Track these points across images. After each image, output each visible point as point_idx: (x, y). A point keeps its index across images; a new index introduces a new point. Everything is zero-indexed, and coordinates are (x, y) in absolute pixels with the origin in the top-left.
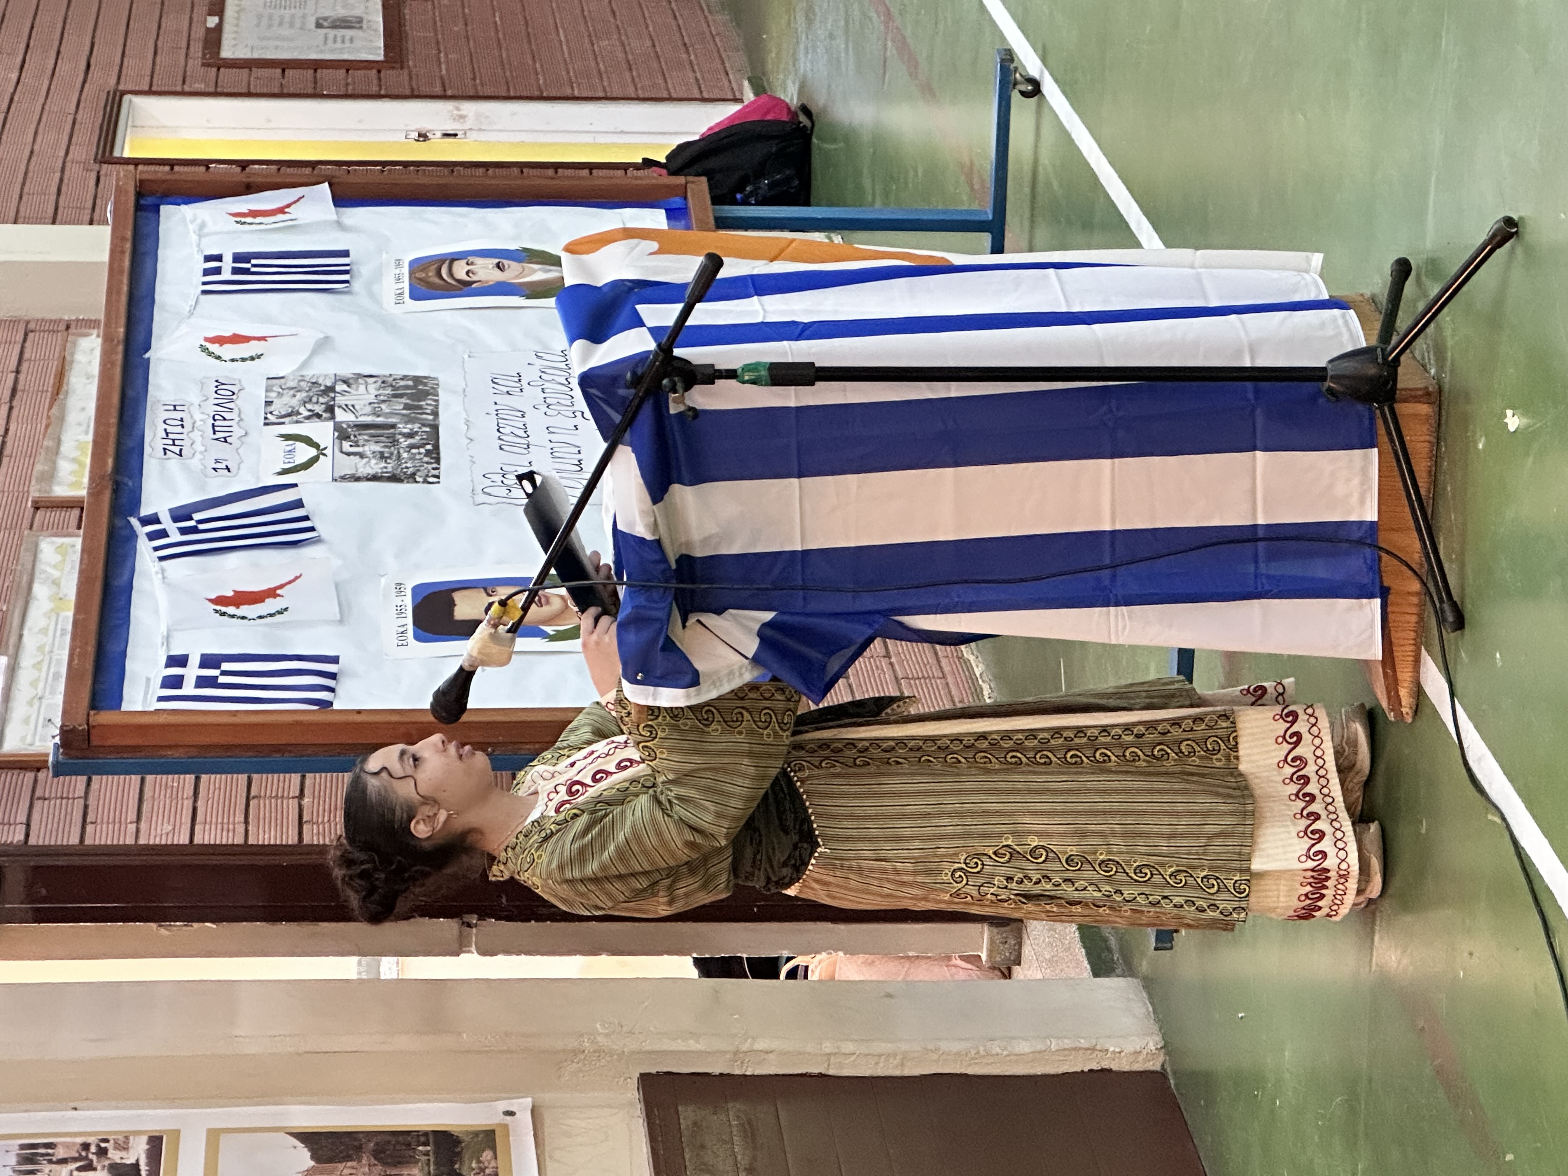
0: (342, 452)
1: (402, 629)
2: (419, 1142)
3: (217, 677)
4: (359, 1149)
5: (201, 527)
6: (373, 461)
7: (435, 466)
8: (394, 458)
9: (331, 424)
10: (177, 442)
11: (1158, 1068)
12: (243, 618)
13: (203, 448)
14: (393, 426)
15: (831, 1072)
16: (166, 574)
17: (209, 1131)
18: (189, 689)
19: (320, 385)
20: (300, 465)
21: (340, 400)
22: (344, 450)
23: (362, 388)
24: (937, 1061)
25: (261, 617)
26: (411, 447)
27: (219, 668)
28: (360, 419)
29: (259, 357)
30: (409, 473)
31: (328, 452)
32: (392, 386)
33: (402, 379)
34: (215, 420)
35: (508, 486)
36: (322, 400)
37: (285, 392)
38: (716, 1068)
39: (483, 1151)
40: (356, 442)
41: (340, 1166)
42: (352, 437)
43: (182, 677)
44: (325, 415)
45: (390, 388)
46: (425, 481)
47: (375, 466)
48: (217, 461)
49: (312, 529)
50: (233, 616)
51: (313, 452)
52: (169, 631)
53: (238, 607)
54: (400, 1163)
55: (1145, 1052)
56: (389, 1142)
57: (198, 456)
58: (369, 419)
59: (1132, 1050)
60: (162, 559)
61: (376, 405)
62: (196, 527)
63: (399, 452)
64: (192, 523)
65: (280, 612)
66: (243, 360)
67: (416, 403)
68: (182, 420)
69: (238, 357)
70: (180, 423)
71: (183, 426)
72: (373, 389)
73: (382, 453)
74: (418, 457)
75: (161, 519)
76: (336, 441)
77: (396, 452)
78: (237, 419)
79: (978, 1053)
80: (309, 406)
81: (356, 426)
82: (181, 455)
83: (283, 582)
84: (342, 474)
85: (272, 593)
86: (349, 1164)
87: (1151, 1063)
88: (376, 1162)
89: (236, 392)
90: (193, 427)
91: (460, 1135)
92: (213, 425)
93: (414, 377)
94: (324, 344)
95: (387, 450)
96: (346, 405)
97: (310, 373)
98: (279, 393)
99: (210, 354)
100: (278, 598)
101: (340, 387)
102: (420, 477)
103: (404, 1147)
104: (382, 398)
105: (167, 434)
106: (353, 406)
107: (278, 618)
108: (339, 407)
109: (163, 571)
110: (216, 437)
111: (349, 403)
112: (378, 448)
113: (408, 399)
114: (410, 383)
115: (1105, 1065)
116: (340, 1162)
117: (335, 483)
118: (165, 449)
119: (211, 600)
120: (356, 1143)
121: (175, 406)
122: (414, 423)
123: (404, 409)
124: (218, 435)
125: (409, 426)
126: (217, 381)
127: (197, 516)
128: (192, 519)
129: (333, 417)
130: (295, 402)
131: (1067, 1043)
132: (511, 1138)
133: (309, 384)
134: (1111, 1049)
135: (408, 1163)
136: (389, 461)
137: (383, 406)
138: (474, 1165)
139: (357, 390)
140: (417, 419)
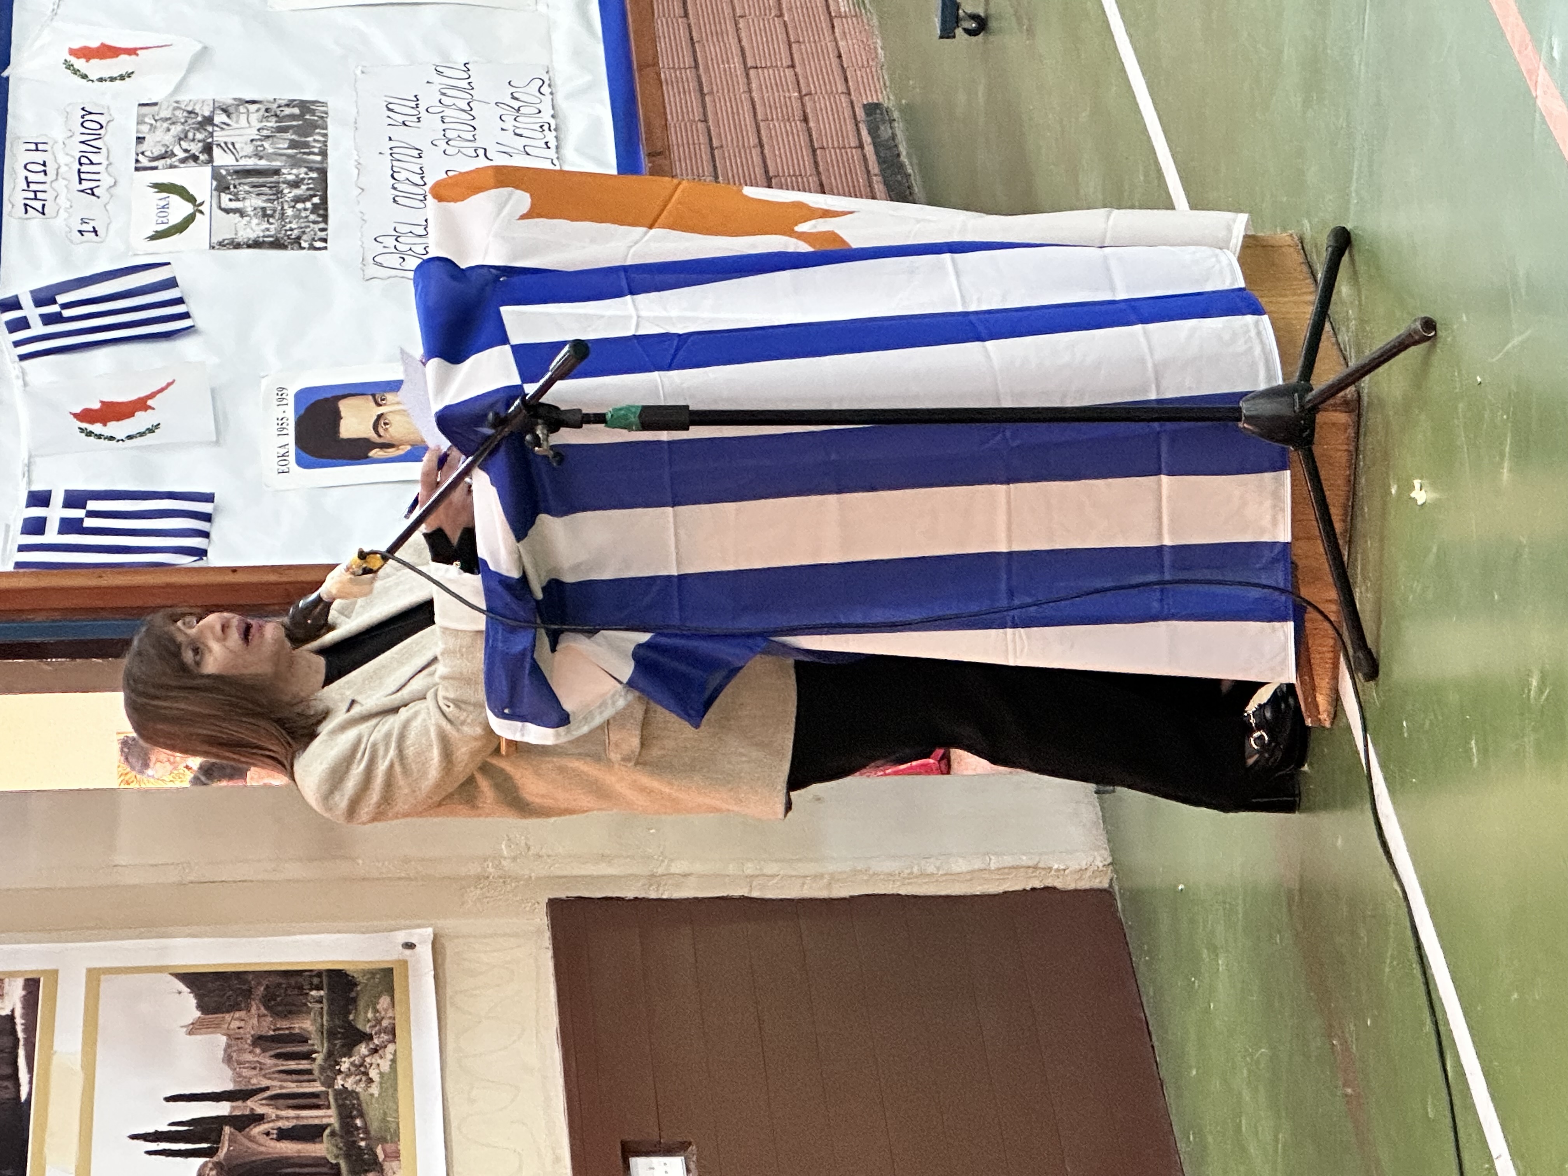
0: (220, 208)
1: (282, 451)
2: (311, 984)
3: (82, 520)
4: (248, 994)
5: (66, 313)
6: (255, 221)
7: (322, 226)
8: (277, 216)
9: (208, 170)
10: (39, 195)
11: (1105, 885)
12: (112, 438)
13: (68, 205)
14: (277, 172)
15: (755, 894)
16: (27, 379)
17: (90, 971)
18: (52, 536)
19: (197, 114)
20: (174, 226)
21: (220, 136)
22: (223, 206)
23: (243, 118)
24: (867, 881)
25: (130, 437)
26: (297, 200)
27: (84, 507)
28: (242, 162)
29: (129, 75)
30: (293, 237)
31: (205, 208)
32: (276, 115)
33: (288, 105)
34: (81, 164)
35: (401, 252)
36: (199, 136)
37: (159, 124)
38: (630, 894)
39: (380, 997)
40: (236, 194)
41: (228, 1017)
42: (232, 187)
43: (44, 520)
44: (203, 157)
45: (274, 119)
46: (312, 248)
47: (254, 229)
48: (83, 221)
49: (186, 315)
50: (99, 437)
51: (188, 208)
52: (30, 457)
53: (105, 425)
54: (290, 1012)
55: (1091, 869)
56: (280, 984)
57: (63, 214)
58: (251, 163)
59: (1078, 867)
60: (23, 357)
61: (259, 143)
62: (60, 313)
63: (282, 209)
64: (54, 309)
65: (151, 431)
66: (112, 79)
67: (303, 139)
68: (44, 165)
69: (105, 75)
70: (43, 168)
71: (45, 172)
72: (254, 118)
73: (264, 209)
74: (303, 214)
75: (23, 303)
76: (215, 193)
77: (280, 208)
78: (105, 163)
79: (912, 873)
80: (185, 145)
81: (237, 172)
82: (43, 213)
83: (154, 390)
84: (221, 240)
85: (141, 404)
86: (237, 1014)
87: (1098, 880)
88: (266, 1012)
89: (104, 125)
90: (57, 175)
91: (355, 975)
92: (79, 171)
93: (302, 102)
94: (202, 57)
95: (269, 205)
96: (226, 143)
97: (184, 97)
98: (151, 125)
99: (76, 72)
100: (149, 411)
101: (219, 118)
102: (305, 241)
103: (296, 992)
104: (265, 133)
105: (28, 183)
106: (233, 144)
107: (149, 438)
108: (219, 145)
109: (24, 373)
110: (82, 187)
111: (229, 140)
112: (259, 202)
113: (295, 133)
114: (296, 111)
115: (1049, 882)
116: (228, 1012)
117: (212, 251)
118: (26, 205)
119: (76, 415)
120: (245, 987)
121: (36, 144)
122: (300, 167)
123: (288, 148)
124: (86, 185)
125: (295, 171)
126: (83, 109)
127: (62, 299)
128: (54, 302)
129: (211, 160)
130: (168, 138)
131: (1008, 861)
132: (410, 981)
133: (185, 114)
134: (1056, 866)
135: (300, 1012)
136: (271, 220)
137: (266, 144)
138: (370, 1015)
139: (237, 122)
140: (305, 161)
